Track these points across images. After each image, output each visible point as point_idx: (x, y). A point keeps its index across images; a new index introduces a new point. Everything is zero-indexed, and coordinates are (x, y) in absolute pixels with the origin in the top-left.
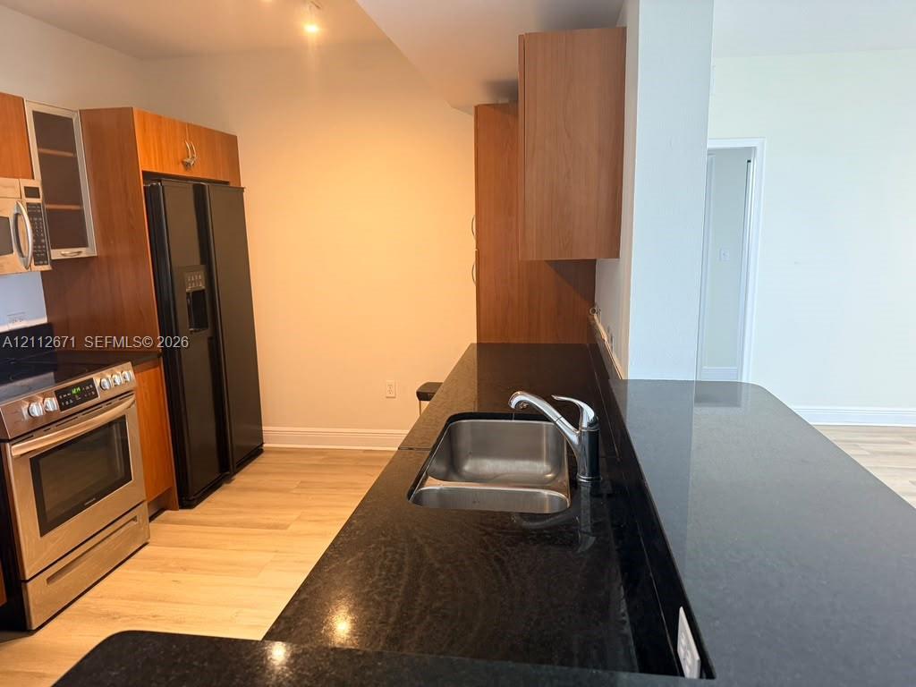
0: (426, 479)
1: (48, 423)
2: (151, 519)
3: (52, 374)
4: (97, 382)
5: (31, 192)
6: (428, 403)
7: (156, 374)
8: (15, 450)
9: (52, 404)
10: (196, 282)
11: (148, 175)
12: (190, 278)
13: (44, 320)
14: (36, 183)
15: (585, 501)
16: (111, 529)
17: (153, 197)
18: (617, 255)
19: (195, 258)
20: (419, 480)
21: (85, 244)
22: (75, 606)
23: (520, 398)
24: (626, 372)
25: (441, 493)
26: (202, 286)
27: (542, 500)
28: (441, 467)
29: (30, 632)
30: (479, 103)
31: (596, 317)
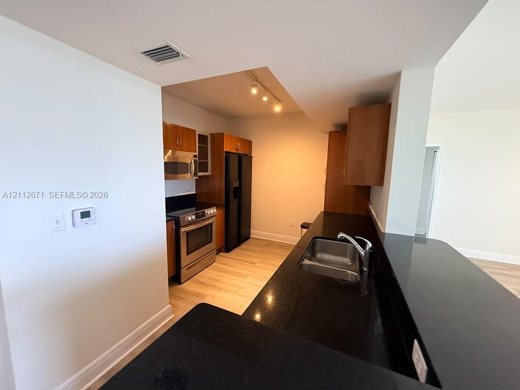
0: (304, 259)
1: (192, 223)
2: (217, 254)
3: (195, 208)
4: (206, 212)
5: (195, 156)
6: (306, 230)
7: (222, 211)
8: (183, 230)
9: (194, 217)
10: (236, 184)
11: (226, 152)
12: (234, 183)
13: (195, 192)
14: (197, 154)
15: (366, 278)
16: (205, 256)
17: (227, 159)
18: (383, 185)
19: (237, 177)
20: (302, 260)
21: (207, 172)
22: (193, 278)
23: (341, 235)
24: (384, 230)
25: (309, 265)
26: (238, 185)
27: (347, 274)
28: (309, 255)
29: (181, 284)
30: (331, 130)
31: (370, 206)
